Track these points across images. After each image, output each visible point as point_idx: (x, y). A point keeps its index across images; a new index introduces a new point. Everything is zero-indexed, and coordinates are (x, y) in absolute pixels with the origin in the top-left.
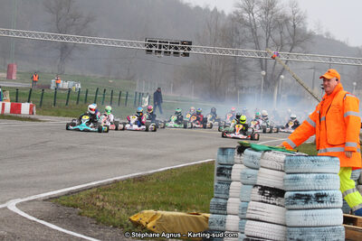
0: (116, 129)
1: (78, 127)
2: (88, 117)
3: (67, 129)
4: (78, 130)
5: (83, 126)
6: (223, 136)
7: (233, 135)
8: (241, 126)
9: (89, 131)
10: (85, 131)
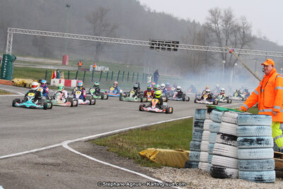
0: (72, 106)
1: (24, 104)
2: (33, 95)
3: (14, 105)
4: (24, 107)
5: (29, 103)
6: (140, 110)
7: (149, 109)
8: (157, 101)
9: (35, 108)
10: (31, 108)
